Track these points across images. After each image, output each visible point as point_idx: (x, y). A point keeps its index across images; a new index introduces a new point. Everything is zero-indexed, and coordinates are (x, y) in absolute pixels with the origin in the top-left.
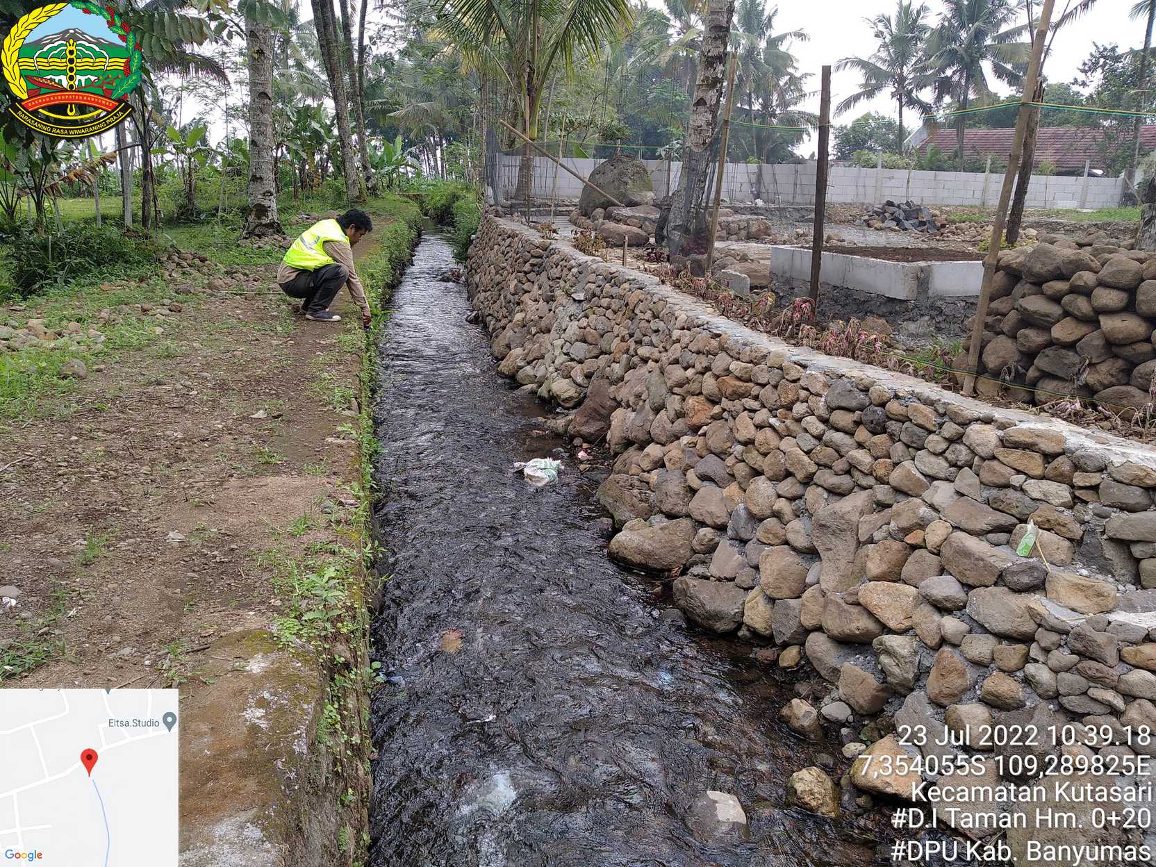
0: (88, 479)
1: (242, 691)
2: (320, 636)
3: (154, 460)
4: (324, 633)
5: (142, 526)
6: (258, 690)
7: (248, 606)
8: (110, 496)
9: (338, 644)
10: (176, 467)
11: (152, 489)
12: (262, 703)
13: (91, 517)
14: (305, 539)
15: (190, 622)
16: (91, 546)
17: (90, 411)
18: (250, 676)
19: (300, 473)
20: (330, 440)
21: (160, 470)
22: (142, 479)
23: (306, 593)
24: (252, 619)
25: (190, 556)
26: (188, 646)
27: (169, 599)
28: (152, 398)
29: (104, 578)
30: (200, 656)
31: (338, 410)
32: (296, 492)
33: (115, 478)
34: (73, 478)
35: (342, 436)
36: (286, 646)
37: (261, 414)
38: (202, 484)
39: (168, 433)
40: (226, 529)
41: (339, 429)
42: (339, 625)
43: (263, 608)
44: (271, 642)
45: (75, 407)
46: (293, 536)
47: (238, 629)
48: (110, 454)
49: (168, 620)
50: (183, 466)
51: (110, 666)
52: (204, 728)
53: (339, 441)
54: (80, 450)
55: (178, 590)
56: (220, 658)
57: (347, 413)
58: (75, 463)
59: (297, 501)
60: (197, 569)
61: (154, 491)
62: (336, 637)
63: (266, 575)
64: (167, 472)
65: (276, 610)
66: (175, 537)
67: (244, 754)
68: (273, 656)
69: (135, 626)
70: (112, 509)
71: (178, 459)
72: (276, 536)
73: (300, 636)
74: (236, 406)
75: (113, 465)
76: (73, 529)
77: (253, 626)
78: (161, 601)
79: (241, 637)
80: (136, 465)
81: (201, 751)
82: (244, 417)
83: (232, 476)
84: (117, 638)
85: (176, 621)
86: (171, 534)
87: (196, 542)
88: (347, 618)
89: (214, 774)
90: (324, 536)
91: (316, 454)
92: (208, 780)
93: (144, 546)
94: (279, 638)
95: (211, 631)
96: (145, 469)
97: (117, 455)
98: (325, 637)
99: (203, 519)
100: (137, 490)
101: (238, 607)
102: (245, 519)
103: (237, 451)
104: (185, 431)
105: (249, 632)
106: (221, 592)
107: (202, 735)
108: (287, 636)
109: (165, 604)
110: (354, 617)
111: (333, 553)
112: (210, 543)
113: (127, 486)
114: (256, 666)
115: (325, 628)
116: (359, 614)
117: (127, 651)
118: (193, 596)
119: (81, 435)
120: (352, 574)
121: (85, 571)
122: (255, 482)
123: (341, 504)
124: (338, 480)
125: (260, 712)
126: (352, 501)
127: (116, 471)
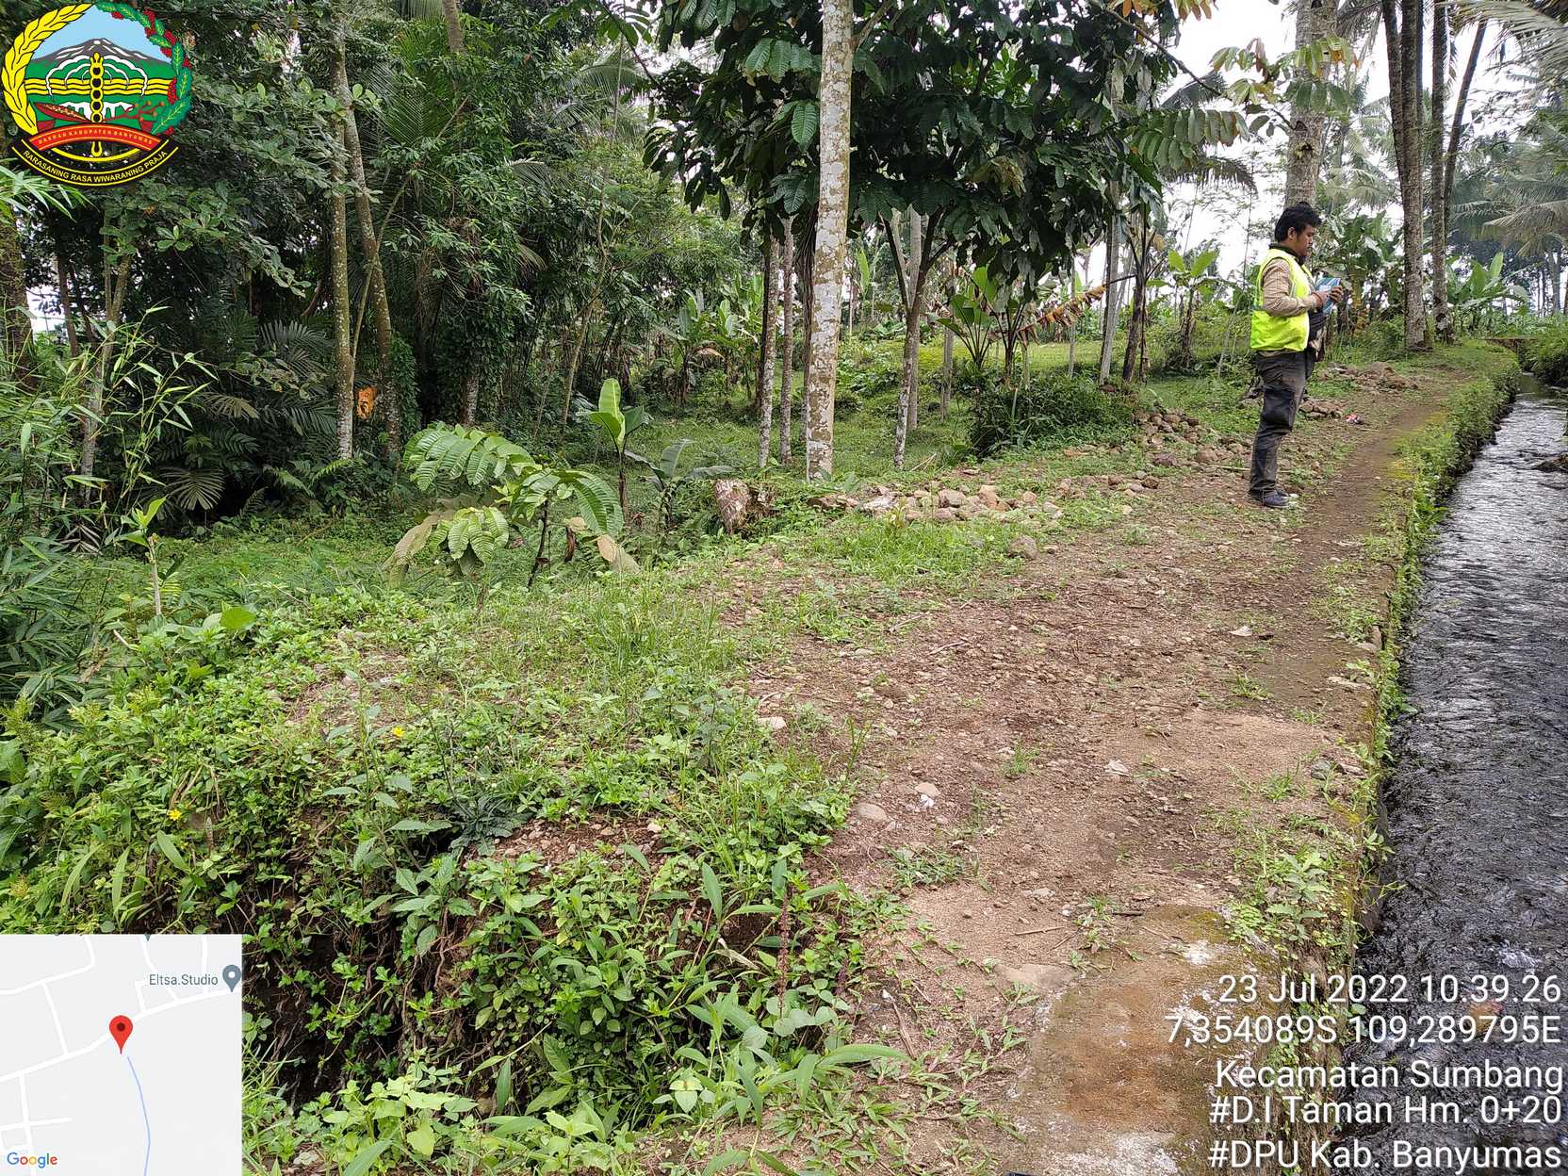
0: (1023, 679)
1: (1175, 981)
2: (1287, 940)
3: (1102, 669)
4: (1293, 938)
5: (1079, 747)
6: (1197, 986)
7: (1197, 876)
8: (1046, 702)
9: (1311, 959)
10: (1128, 682)
11: (1095, 704)
12: (1199, 1004)
13: (1021, 723)
14: (1283, 806)
15: (1121, 876)
16: (1019, 759)
17: (1034, 599)
18: (1187, 965)
19: (1287, 717)
20: (1335, 679)
21: (1108, 683)
22: (1084, 690)
23: (1276, 879)
24: (1199, 895)
25: (1132, 796)
26: (1116, 907)
27: (1099, 841)
28: (1107, 592)
29: (1028, 798)
30: (1129, 922)
31: (1351, 640)
32: (1280, 741)
33: (1054, 683)
34: (1008, 674)
35: (1353, 677)
36: (1240, 941)
37: (1243, 631)
38: (1157, 709)
39: (1123, 638)
40: (1181, 772)
41: (1350, 666)
42: (1316, 933)
43: (1216, 883)
44: (1222, 931)
45: (1019, 592)
46: (1267, 799)
47: (1181, 902)
48: (1051, 652)
49: (1096, 867)
50: (1136, 682)
51: (1023, 905)
52: (1123, 1012)
53: (1348, 683)
54: (1019, 643)
55: (1112, 835)
56: (1153, 932)
57: (1365, 646)
58: (1010, 655)
59: (1280, 754)
60: (1138, 813)
61: (1098, 707)
62: (1310, 948)
63: (1225, 842)
64: (1116, 686)
65: (1233, 890)
66: (1116, 767)
67: (1167, 1060)
68: (1221, 949)
69: (1057, 864)
70: (1045, 718)
71: (1131, 673)
72: (1245, 795)
73: (1261, 934)
74: (1211, 616)
75: (1054, 667)
76: (1000, 734)
77: (1201, 903)
78: (1090, 842)
79: (1185, 913)
80: (1081, 672)
81: (1116, 1039)
82: (1221, 633)
83: (1196, 705)
84: (1036, 875)
85: (1104, 870)
86: (1112, 764)
87: (1142, 780)
88: (1329, 927)
89: (1126, 1072)
90: (1311, 809)
91: (1313, 697)
92: (1119, 1077)
93: (1078, 771)
94: (1232, 927)
95: (1146, 895)
96: (1090, 678)
97: (1060, 656)
98: (1295, 943)
99: (1154, 753)
100: (1078, 702)
101: (1185, 874)
102: (1207, 764)
103: (1207, 674)
104: (1144, 639)
105: (1195, 909)
106: (1165, 850)
107: (1119, 1020)
108: (1243, 928)
109: (1094, 847)
110: (1338, 929)
111: (1321, 834)
112: (1157, 784)
113: (1066, 694)
114: (1198, 954)
115: (1296, 933)
116: (1346, 927)
117: (1044, 892)
118: (1130, 847)
119: (1021, 626)
120: (1344, 869)
121: (1009, 786)
122: (1226, 718)
123: (1340, 769)
124: (1340, 737)
125: (1195, 1016)
126: (1357, 769)
127: (1056, 674)
